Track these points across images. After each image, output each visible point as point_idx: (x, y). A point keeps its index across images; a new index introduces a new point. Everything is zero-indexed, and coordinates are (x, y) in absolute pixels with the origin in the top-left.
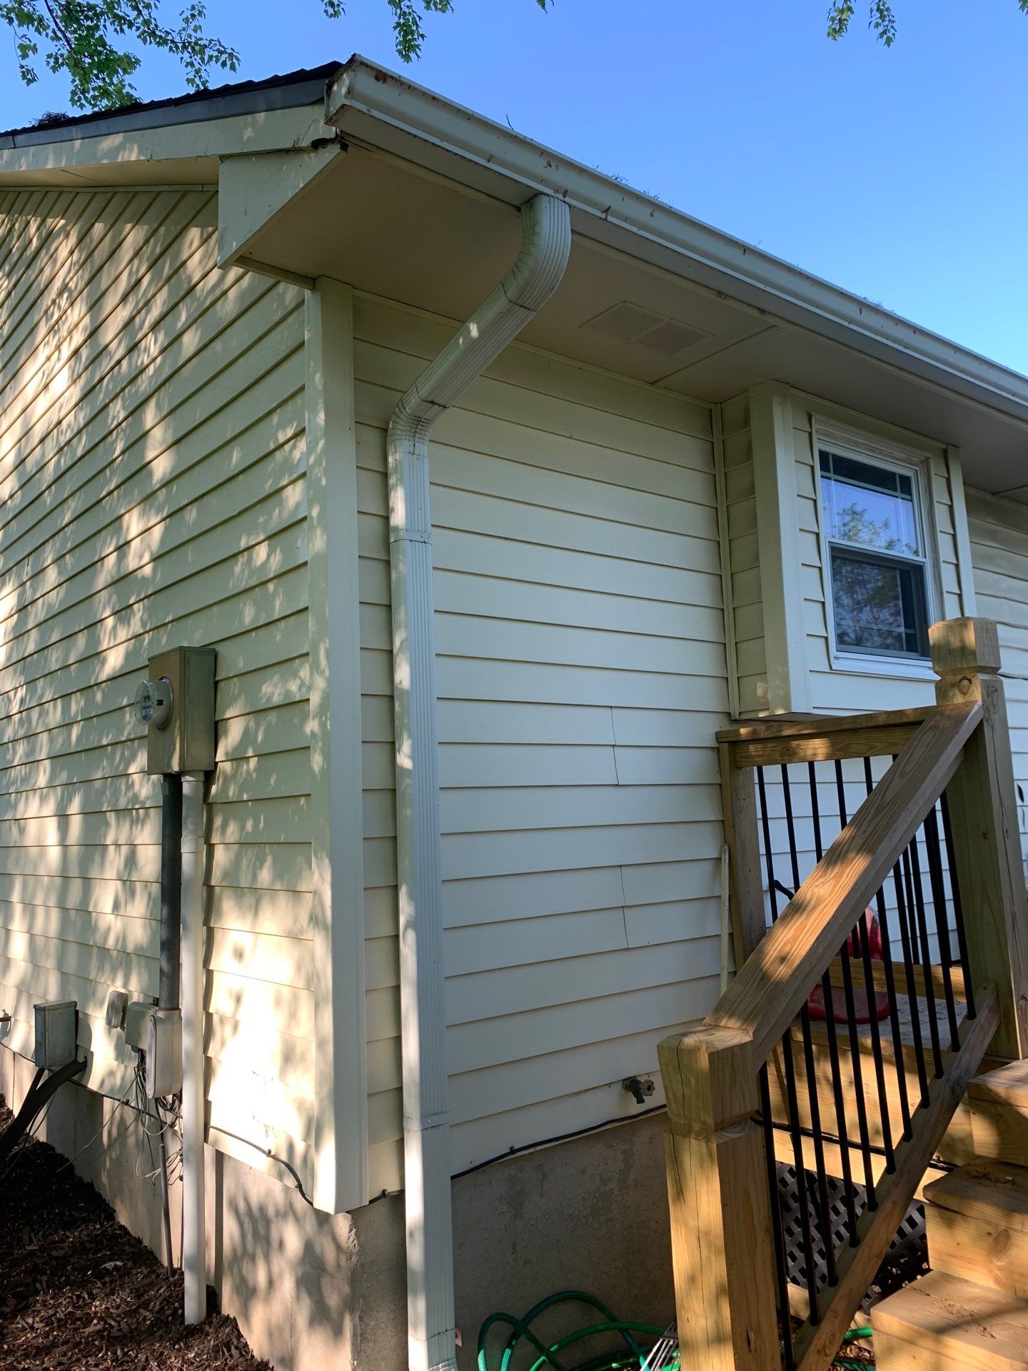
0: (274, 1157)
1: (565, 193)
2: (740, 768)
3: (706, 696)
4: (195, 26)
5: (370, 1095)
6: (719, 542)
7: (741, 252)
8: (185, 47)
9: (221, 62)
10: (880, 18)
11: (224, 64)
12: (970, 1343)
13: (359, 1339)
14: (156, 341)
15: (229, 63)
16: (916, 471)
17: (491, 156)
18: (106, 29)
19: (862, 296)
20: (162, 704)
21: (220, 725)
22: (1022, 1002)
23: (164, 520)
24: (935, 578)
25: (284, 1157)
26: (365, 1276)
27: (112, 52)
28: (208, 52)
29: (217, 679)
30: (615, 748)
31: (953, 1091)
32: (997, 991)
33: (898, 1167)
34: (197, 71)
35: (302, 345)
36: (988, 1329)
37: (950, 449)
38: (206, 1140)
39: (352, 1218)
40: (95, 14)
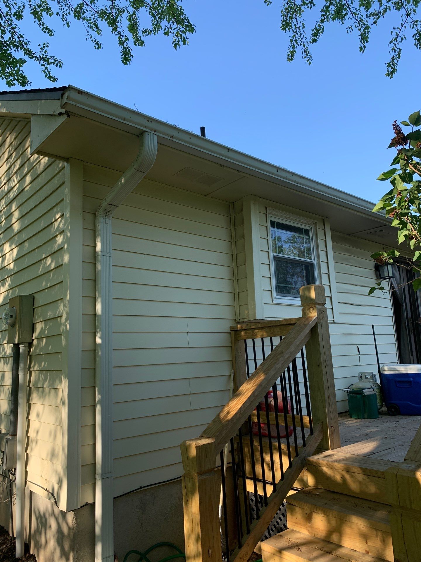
0: (48, 491)
1: (155, 131)
2: (239, 340)
3: (226, 313)
4: (45, 51)
5: (82, 466)
6: (232, 255)
7: (227, 151)
8: (41, 60)
9: (55, 64)
10: (306, 54)
11: (57, 65)
12: (292, 553)
13: (76, 560)
14: (17, 178)
15: (59, 65)
16: (311, 227)
17: (125, 119)
18: (12, 50)
19: (278, 165)
20: (12, 317)
21: (35, 325)
22: (332, 429)
23: (17, 246)
24: (318, 268)
25: (51, 491)
26: (79, 535)
27: (14, 59)
28: (50, 61)
29: (34, 307)
30: (188, 333)
31: (302, 461)
32: (323, 425)
33: (277, 490)
34: (46, 68)
35: (63, 183)
36: (301, 549)
37: (326, 219)
38: (25, 486)
39: (74, 513)
40: (7, 44)
